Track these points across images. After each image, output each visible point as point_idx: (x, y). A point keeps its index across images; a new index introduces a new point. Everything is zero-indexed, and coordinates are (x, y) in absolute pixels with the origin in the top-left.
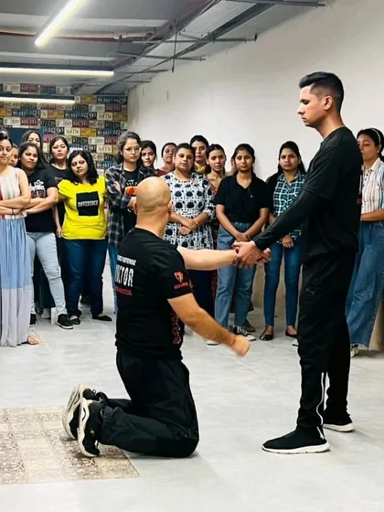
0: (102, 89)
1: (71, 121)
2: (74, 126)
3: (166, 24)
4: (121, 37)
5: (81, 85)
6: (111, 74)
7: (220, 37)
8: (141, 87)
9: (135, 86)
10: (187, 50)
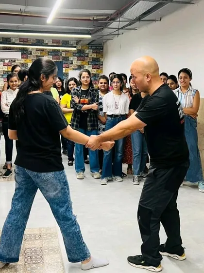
0: (90, 43)
1: (76, 57)
2: (78, 60)
3: (115, 12)
4: (93, 18)
5: (80, 41)
6: (89, 36)
7: (143, 19)
8: (109, 42)
9: (106, 41)
10: (128, 25)
